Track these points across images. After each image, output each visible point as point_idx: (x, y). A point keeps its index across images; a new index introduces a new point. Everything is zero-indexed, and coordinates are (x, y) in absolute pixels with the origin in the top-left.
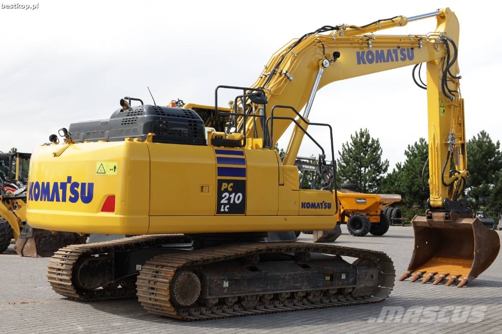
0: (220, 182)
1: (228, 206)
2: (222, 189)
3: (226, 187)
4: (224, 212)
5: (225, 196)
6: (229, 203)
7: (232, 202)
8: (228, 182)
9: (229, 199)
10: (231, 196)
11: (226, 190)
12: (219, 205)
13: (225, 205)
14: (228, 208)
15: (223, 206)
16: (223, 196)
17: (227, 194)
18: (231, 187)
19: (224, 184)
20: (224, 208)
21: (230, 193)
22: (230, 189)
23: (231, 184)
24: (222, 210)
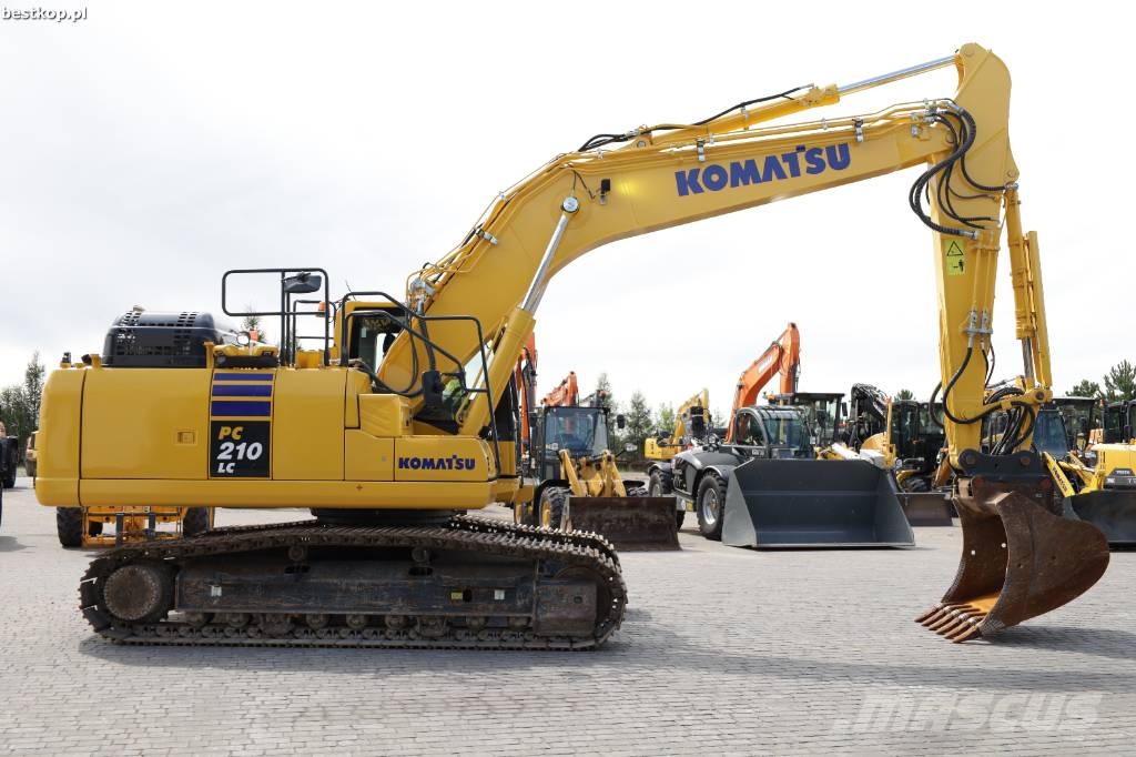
0: (216, 427)
1: (233, 464)
2: (221, 437)
3: (228, 433)
4: (226, 475)
5: (227, 448)
6: (234, 459)
7: (240, 457)
8: (233, 425)
9: (235, 453)
10: (238, 448)
11: (229, 438)
12: (214, 464)
13: (226, 462)
14: (232, 468)
15: (222, 465)
16: (223, 447)
17: (231, 446)
18: (239, 433)
19: (223, 429)
20: (225, 467)
21: (237, 443)
22: (236, 437)
23: (240, 429)
24: (221, 470)
